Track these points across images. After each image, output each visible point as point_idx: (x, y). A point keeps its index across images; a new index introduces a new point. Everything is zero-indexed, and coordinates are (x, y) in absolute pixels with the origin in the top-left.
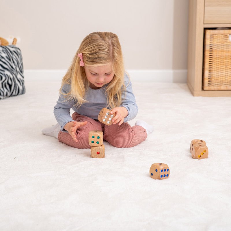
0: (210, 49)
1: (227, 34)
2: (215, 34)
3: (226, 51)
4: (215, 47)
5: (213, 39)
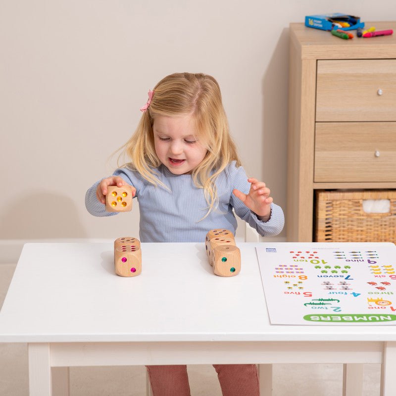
0: (327, 227)
1: (359, 199)
2: (337, 200)
3: (357, 231)
4: (336, 224)
5: (331, 208)
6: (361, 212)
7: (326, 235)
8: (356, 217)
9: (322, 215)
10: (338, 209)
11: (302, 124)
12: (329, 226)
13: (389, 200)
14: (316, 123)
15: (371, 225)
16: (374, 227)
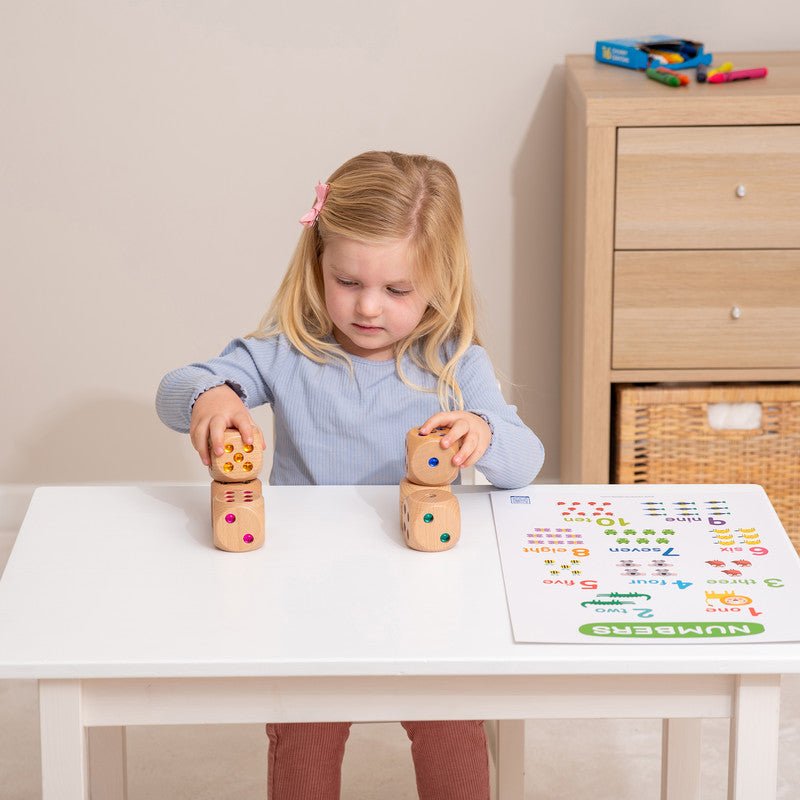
0: (637, 457)
1: (701, 403)
2: (657, 405)
3: (698, 465)
4: (656, 452)
5: (646, 420)
6: (704, 428)
7: (637, 473)
8: (694, 437)
9: (627, 434)
10: (660, 423)
11: (587, 256)
12: (642, 456)
13: (760, 403)
14: (617, 253)
15: (724, 454)
16: (731, 457)
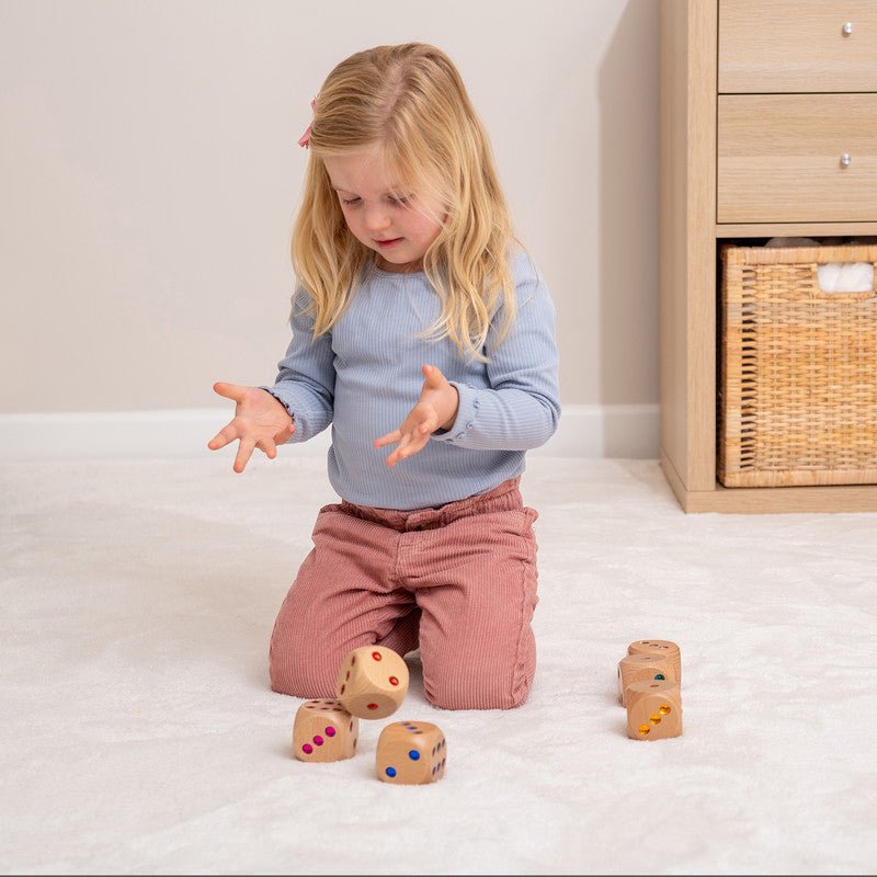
0: (744, 322)
1: (810, 263)
2: (764, 265)
3: (809, 330)
4: (764, 317)
5: (753, 283)
6: (814, 290)
7: (744, 340)
8: (804, 300)
9: (734, 296)
10: (767, 285)
11: (690, 100)
12: (750, 322)
13: (872, 263)
14: (720, 96)
15: (835, 318)
16: (843, 321)
